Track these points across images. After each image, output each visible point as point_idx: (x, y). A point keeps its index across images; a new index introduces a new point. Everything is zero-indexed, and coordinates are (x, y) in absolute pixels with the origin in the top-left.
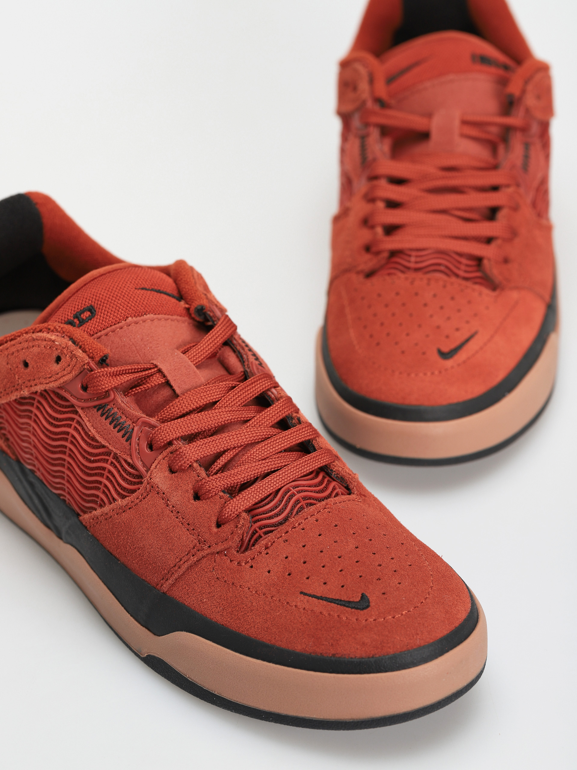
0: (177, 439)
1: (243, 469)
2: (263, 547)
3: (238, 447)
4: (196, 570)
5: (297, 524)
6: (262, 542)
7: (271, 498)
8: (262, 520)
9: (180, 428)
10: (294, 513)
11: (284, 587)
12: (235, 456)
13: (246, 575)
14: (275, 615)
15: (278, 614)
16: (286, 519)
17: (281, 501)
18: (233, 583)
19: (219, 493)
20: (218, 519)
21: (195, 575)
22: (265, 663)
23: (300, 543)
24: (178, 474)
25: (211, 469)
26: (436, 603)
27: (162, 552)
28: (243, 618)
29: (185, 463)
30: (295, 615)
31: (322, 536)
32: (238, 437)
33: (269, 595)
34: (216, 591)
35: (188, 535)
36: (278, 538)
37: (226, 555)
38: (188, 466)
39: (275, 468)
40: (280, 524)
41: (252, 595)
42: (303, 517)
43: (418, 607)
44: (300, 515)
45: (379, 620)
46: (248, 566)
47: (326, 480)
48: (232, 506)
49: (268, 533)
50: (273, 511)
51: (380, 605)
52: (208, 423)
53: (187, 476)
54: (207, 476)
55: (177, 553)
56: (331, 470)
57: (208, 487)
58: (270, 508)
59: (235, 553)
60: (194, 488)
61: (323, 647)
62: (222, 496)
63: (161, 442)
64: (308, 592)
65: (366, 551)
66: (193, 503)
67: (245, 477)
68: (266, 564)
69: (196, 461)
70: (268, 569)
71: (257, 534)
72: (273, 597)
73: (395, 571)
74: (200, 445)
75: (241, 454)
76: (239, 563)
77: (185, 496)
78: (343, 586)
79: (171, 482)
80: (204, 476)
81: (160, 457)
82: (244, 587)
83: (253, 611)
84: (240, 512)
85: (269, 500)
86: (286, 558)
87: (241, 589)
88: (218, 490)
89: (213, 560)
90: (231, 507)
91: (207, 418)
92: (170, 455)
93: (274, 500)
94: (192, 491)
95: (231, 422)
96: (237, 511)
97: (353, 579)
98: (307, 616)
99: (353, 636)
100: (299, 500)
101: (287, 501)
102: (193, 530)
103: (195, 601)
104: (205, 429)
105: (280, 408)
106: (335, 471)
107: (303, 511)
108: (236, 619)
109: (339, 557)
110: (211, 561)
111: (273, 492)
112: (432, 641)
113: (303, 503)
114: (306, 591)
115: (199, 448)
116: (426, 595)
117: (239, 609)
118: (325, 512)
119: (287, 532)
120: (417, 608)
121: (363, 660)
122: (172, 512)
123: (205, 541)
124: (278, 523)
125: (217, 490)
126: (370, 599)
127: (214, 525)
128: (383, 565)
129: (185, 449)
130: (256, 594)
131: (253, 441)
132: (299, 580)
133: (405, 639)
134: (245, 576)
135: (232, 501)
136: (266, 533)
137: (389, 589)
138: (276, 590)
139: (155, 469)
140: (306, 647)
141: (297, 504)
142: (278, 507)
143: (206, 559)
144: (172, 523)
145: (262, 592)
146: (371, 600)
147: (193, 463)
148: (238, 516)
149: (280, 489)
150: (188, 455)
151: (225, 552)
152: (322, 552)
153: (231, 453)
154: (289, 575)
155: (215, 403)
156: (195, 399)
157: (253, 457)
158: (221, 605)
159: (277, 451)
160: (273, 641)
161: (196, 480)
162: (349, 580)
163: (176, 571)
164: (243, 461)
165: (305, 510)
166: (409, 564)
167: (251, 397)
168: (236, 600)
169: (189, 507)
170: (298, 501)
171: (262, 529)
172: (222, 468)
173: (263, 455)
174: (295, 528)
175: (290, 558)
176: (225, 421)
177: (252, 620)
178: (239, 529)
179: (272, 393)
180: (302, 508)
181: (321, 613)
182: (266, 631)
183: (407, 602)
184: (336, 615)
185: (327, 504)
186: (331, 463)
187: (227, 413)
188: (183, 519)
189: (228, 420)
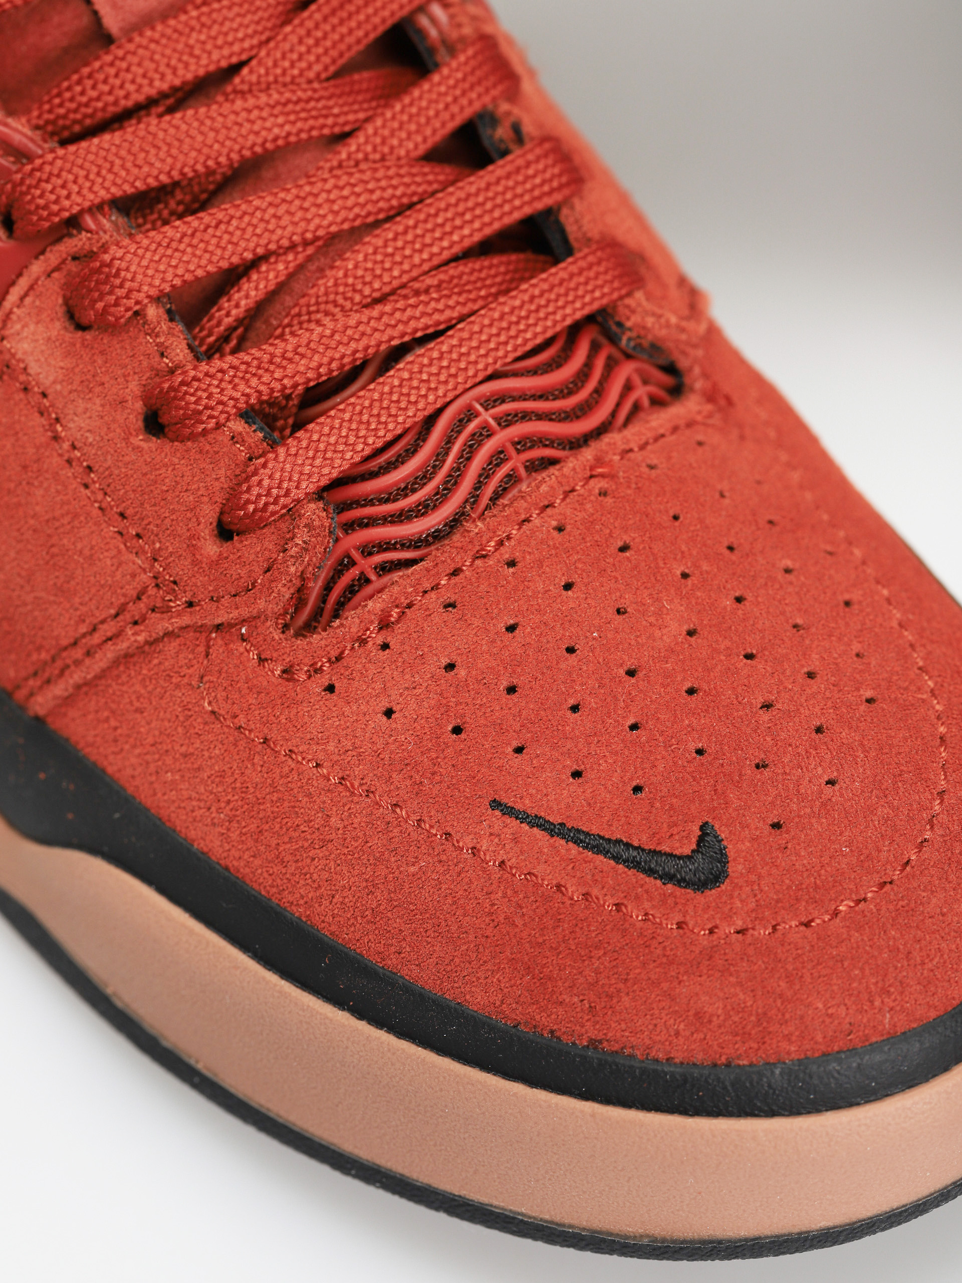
0: (98, 208)
1: (315, 337)
2: (372, 622)
3: (306, 243)
4: (144, 672)
5: (493, 544)
6: (370, 604)
7: (408, 444)
8: (370, 522)
9: (110, 171)
10: (485, 501)
11: (437, 778)
12: (290, 276)
13: (311, 717)
14: (401, 872)
15: (412, 869)
16: (455, 523)
17: (440, 455)
18: (266, 741)
19: (230, 424)
20: (222, 513)
21: (138, 687)
22: (363, 1026)
23: (498, 614)
24: (95, 338)
25: (209, 321)
26: (954, 866)
27: (32, 591)
28: (297, 861)
29: (117, 304)
30: (471, 882)
31: (575, 589)
32: (307, 210)
33: (386, 797)
34: (206, 754)
35: (119, 552)
36: (425, 592)
37: (243, 639)
38: (130, 313)
39: (427, 327)
40: (435, 538)
41: (329, 790)
42: (514, 518)
43: (891, 883)
44: (505, 506)
45: (756, 933)
46: (317, 686)
47: (600, 364)
48: (271, 477)
49: (390, 571)
50: (414, 491)
51: (763, 872)
52: (205, 150)
53: (123, 348)
54: (190, 356)
55: (81, 604)
56: (620, 324)
57: (193, 399)
58: (403, 480)
59: (277, 635)
60: (146, 397)
61: (561, 1011)
62: (240, 434)
63: (41, 218)
64: (519, 806)
65: (723, 647)
66: (138, 447)
67: (320, 365)
68: (379, 686)
69: (156, 300)
70: (384, 704)
71: (354, 572)
72: (396, 805)
73: (819, 730)
74: (172, 240)
75: (312, 267)
76: (287, 672)
77: (114, 421)
78: (637, 789)
79: (67, 363)
80: (181, 357)
81: (37, 268)
82: (303, 759)
83: (330, 846)
84: (298, 501)
85: (400, 449)
86: (450, 667)
87: (290, 762)
88: (227, 412)
89: (201, 649)
90: (266, 483)
91: (201, 133)
92: (73, 267)
93: (415, 452)
94: (139, 405)
95: (288, 144)
96: (287, 494)
97: (675, 763)
98: (509, 892)
99: (665, 986)
100: (501, 452)
101: (462, 457)
102: (138, 536)
103: (139, 770)
104: (195, 171)
105: (455, 87)
106: (630, 329)
107: (514, 492)
108: (273, 862)
109: (631, 673)
110: (193, 652)
111: (416, 423)
112: (933, 1014)
113: (516, 462)
114: (509, 800)
115: (169, 252)
116: (921, 831)
117: (281, 828)
118: (590, 491)
119: (456, 572)
120: (888, 887)
121: (696, 1073)
122: (69, 462)
123: (175, 582)
124: (428, 535)
125: (222, 412)
126: (730, 846)
127: (206, 532)
128: (779, 706)
129: (120, 253)
130: (341, 788)
131: (358, 223)
132: (489, 756)
133: (842, 1011)
134: (306, 719)
135: (271, 456)
136: (385, 569)
137: (795, 807)
138: (408, 782)
139: (18, 307)
140: (502, 1002)
141: (497, 465)
142: (430, 479)
143: (178, 641)
144: (68, 503)
145: (361, 785)
146: (731, 852)
147: (146, 305)
148: (292, 512)
149: (439, 412)
150: (129, 276)
151: (243, 631)
152: (571, 650)
153: (281, 267)
154: (457, 730)
155: (235, 69)
156: (170, 58)
157: (353, 285)
158: (223, 805)
159: (436, 261)
160: (392, 962)
161: (152, 368)
162: (661, 768)
163: (78, 663)
164: (318, 297)
165: (524, 487)
166: (869, 694)
167: (359, 41)
168: (274, 799)
169: (127, 459)
170: (498, 458)
171: (370, 554)
172: (244, 318)
173: (386, 279)
174: (484, 556)
175: (462, 672)
176: (265, 141)
177: (325, 875)
178: (293, 560)
179: (434, 21)
180: (512, 479)
181: (559, 886)
182: (369, 922)
183: (854, 860)
184: (610, 901)
185: (599, 461)
186: (621, 298)
187: (276, 111)
188: (106, 494)
189: (275, 139)
